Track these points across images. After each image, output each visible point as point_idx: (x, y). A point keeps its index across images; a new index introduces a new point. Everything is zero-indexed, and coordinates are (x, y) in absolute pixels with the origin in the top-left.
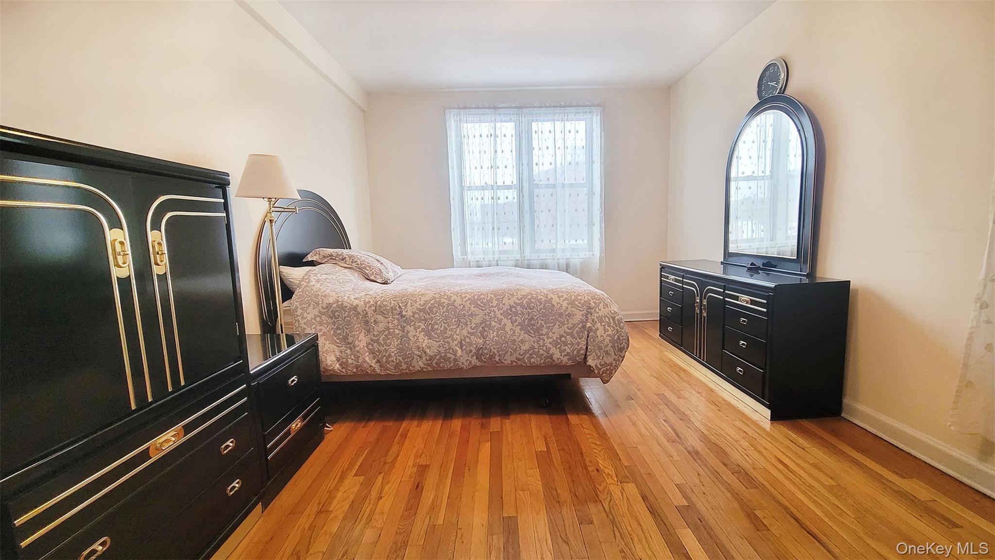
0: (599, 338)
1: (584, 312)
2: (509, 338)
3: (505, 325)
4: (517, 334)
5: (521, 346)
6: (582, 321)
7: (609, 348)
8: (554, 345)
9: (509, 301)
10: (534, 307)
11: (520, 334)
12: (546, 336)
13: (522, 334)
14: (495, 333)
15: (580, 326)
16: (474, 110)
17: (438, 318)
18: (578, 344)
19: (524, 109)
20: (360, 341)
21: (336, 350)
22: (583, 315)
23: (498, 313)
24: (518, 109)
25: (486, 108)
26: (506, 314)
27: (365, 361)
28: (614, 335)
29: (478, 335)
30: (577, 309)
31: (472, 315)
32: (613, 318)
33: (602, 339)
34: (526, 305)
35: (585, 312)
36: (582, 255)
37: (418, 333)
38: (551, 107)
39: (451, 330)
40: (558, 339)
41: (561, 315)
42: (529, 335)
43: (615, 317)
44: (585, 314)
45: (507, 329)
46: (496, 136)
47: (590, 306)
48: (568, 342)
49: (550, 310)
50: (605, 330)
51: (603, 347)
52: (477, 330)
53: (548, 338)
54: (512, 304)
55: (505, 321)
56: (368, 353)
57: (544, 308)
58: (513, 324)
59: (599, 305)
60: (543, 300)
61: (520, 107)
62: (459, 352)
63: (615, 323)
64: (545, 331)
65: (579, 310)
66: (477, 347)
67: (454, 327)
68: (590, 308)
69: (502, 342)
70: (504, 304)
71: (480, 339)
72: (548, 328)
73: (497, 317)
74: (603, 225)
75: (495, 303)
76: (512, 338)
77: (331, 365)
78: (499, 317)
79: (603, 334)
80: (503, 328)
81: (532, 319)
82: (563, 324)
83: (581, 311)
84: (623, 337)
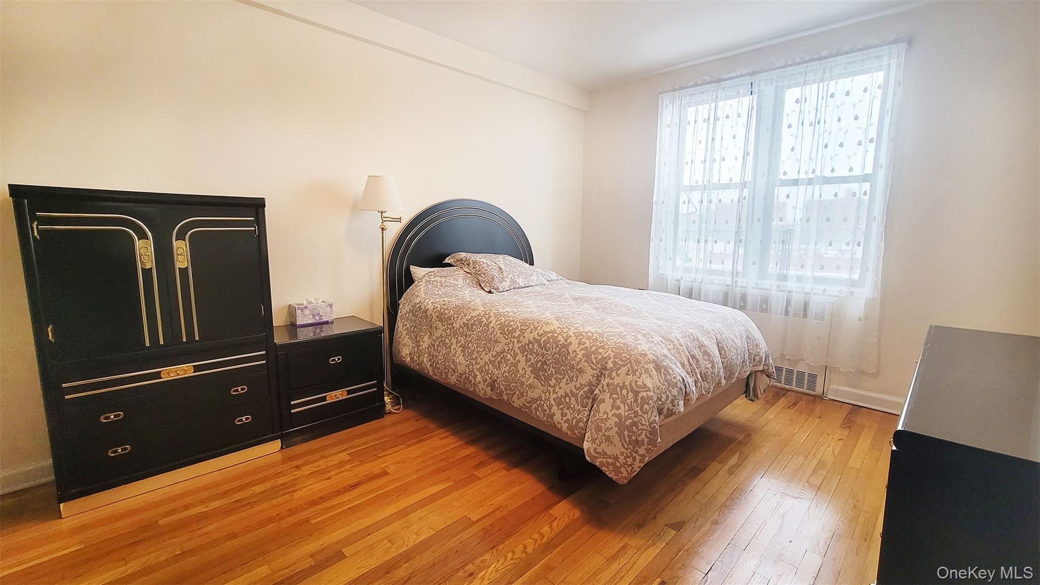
0: (601, 414)
1: (595, 372)
2: (520, 377)
3: (519, 361)
4: (527, 376)
5: (528, 392)
6: (590, 384)
7: (612, 433)
8: (557, 404)
9: (530, 335)
10: (550, 349)
11: (530, 377)
12: (553, 389)
13: (532, 378)
14: (508, 368)
15: (586, 389)
16: (691, 89)
17: (474, 336)
18: (579, 412)
19: (758, 75)
20: (424, 342)
21: (411, 346)
22: (593, 376)
23: (517, 345)
24: (750, 76)
25: (707, 84)
26: (523, 349)
27: (423, 362)
28: (627, 418)
29: (496, 365)
30: (589, 365)
31: (496, 342)
32: (636, 393)
33: (605, 417)
34: (543, 344)
35: (597, 372)
36: (834, 290)
37: (457, 347)
38: (803, 63)
39: (478, 352)
40: (563, 397)
41: (572, 367)
42: (539, 382)
43: (640, 392)
44: (596, 375)
45: (520, 367)
46: (716, 119)
47: (606, 365)
48: (571, 406)
49: (564, 357)
50: (614, 406)
51: (604, 429)
52: (496, 359)
53: (554, 392)
54: (531, 339)
55: (519, 357)
56: (427, 355)
57: (559, 354)
58: (526, 363)
59: (618, 369)
60: (561, 343)
61: (754, 72)
62: (479, 378)
63: (636, 400)
64: (553, 382)
65: (591, 366)
66: (492, 377)
67: (481, 350)
68: (605, 369)
69: (511, 380)
70: (524, 337)
71: (497, 370)
72: (556, 379)
73: (514, 350)
74: (882, 246)
75: (518, 333)
76: (522, 380)
77: (404, 357)
78: (516, 351)
79: (608, 411)
80: (515, 365)
81: (545, 363)
82: (572, 380)
83: (593, 369)
84: (643, 425)
